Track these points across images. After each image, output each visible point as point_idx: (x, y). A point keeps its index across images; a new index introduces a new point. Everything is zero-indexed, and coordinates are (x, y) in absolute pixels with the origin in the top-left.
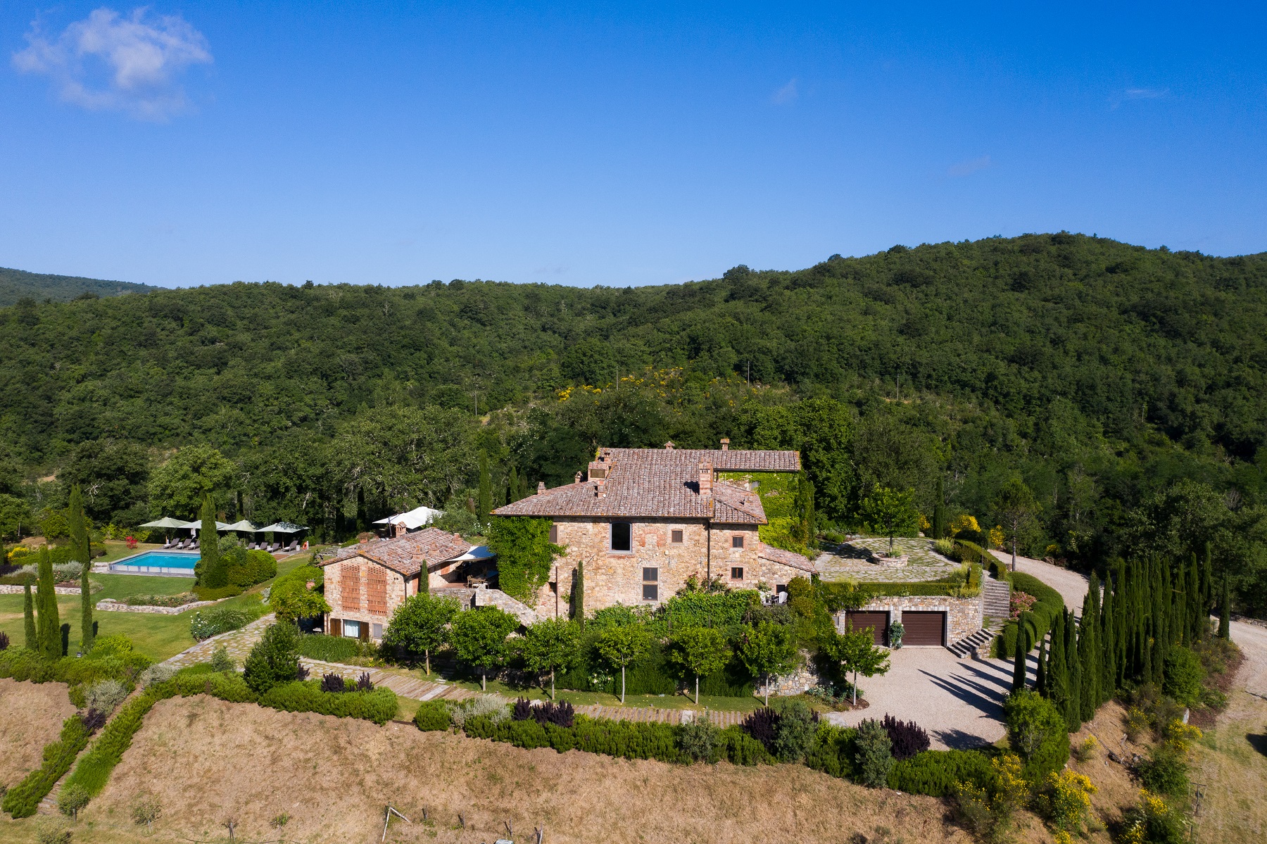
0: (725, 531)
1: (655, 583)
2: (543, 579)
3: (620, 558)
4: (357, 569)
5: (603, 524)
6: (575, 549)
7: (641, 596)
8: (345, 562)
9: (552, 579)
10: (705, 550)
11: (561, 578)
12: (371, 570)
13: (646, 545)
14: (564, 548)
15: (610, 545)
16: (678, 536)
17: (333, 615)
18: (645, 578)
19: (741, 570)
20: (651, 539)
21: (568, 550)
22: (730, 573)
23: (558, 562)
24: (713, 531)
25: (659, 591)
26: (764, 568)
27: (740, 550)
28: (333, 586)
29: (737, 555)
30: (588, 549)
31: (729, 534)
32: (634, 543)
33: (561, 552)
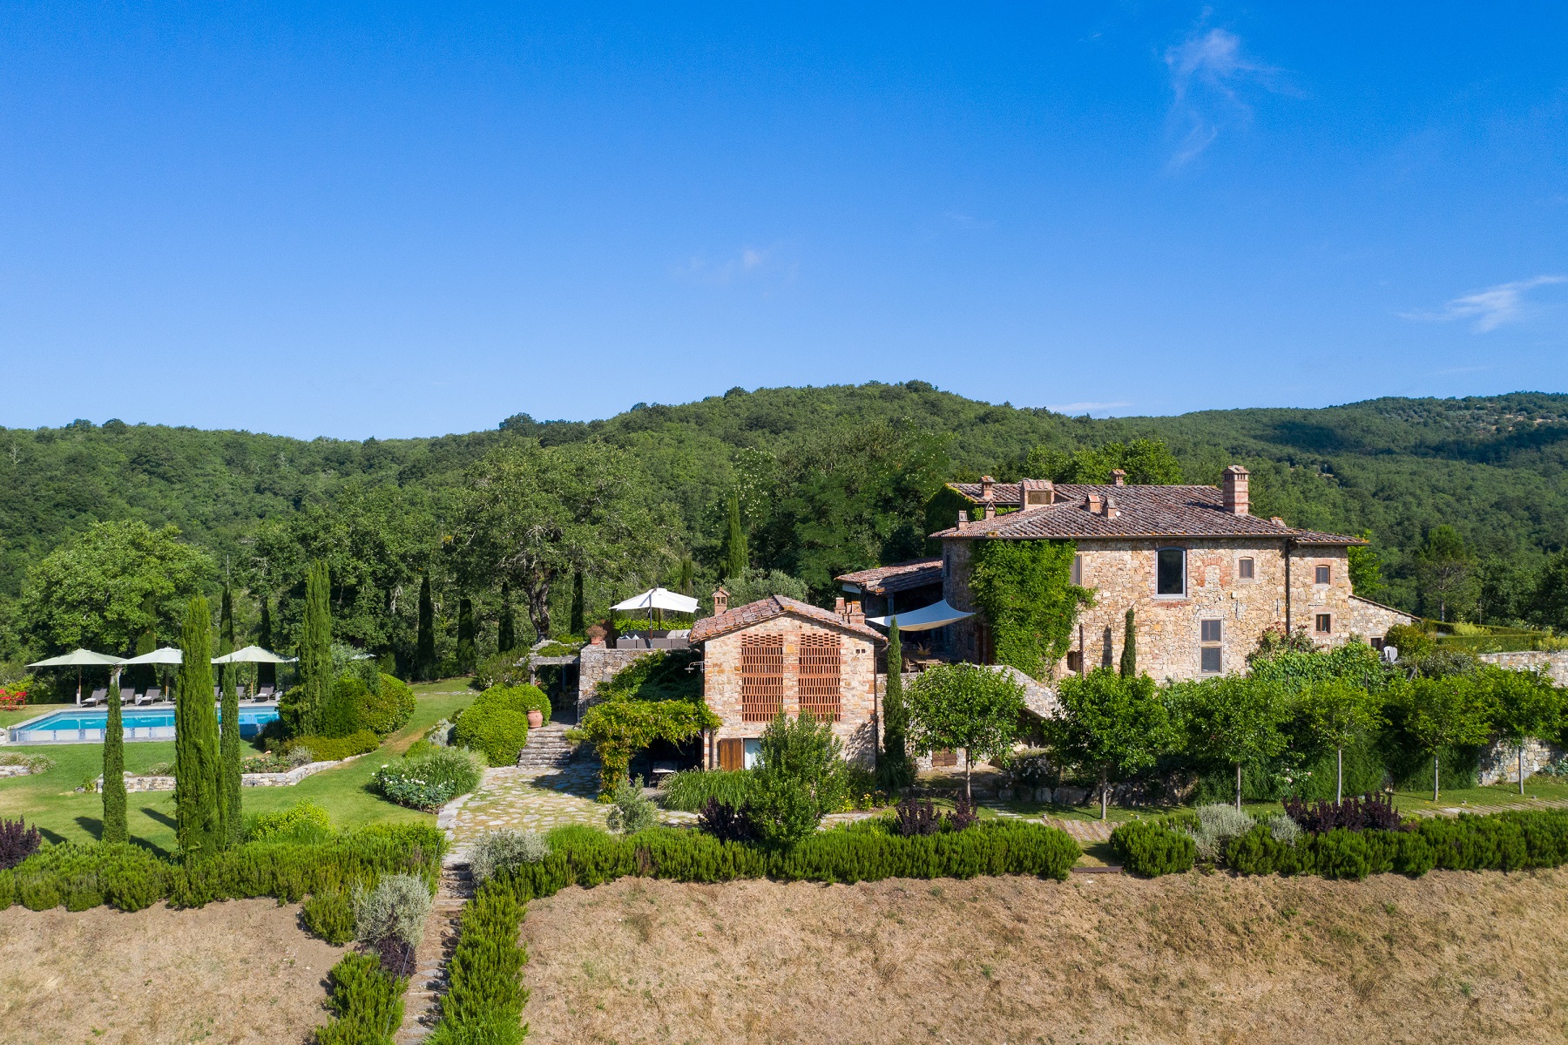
0: (1306, 559)
1: (1218, 644)
2: (1062, 644)
3: (1169, 606)
4: (779, 639)
5: (1146, 553)
6: (1107, 594)
7: (1198, 668)
8: (752, 631)
9: (1074, 647)
10: (1282, 589)
11: (1087, 643)
12: (806, 639)
13: (1207, 585)
14: (1092, 591)
15: (1155, 586)
16: (1247, 568)
17: (722, 733)
18: (1205, 638)
19: (1327, 617)
20: (1212, 574)
21: (1097, 597)
22: (1313, 623)
23: (1084, 616)
24: (1293, 559)
25: (1224, 657)
26: (1356, 614)
27: (1325, 586)
28: (724, 678)
29: (1323, 595)
30: (1125, 594)
31: (1312, 562)
32: (1190, 582)
33: (1085, 598)
